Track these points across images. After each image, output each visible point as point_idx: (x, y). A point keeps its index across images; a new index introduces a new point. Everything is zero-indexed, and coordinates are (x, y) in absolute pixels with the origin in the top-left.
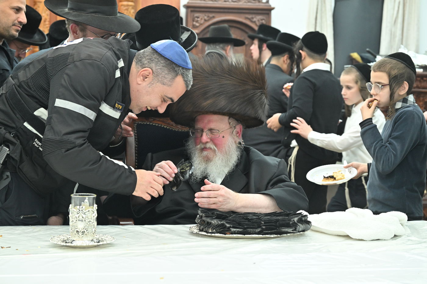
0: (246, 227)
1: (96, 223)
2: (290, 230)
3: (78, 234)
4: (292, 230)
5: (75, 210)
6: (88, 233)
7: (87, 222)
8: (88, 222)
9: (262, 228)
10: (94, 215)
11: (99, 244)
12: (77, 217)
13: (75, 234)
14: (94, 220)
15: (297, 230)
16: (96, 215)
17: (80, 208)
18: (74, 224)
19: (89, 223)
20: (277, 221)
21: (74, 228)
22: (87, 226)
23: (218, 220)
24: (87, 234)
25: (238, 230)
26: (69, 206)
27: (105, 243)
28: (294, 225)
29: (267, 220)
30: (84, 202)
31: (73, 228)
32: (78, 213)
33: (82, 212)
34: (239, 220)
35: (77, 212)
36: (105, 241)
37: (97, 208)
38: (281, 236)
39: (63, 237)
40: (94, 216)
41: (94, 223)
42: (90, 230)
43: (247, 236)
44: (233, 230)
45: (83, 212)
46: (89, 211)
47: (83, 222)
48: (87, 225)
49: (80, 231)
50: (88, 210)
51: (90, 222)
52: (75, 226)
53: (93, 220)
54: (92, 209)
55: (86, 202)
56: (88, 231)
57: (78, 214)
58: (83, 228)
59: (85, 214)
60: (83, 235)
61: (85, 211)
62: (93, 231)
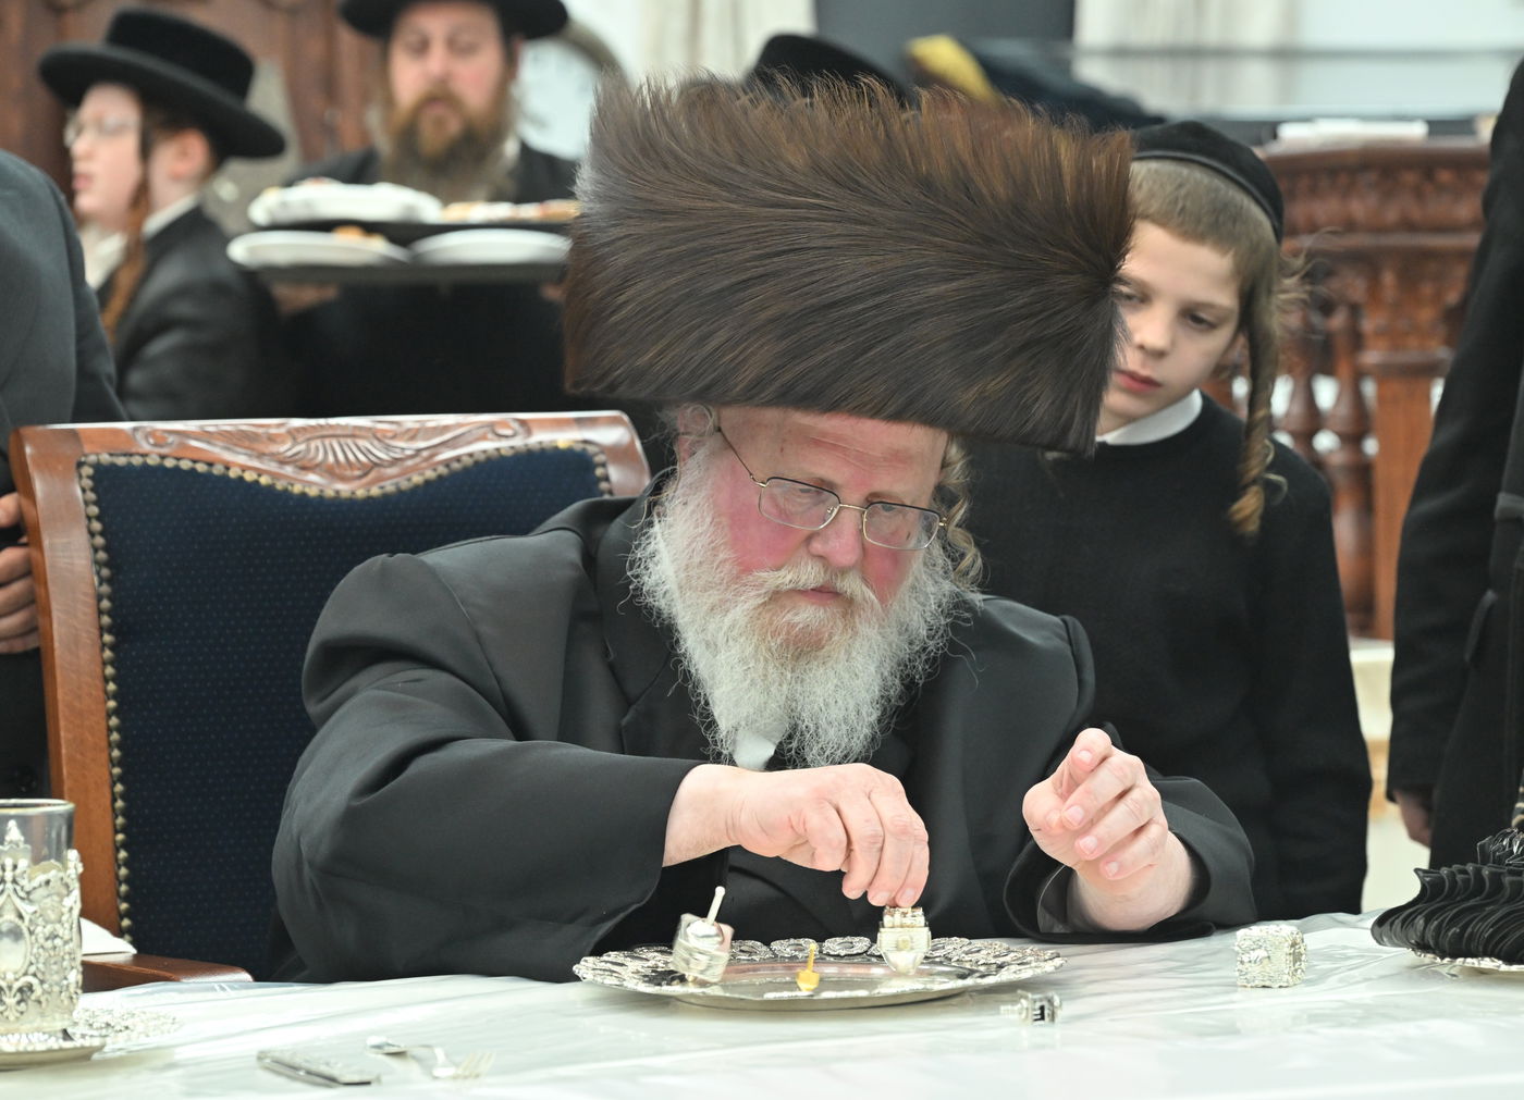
6: (49, 993)
7: (42, 941)
8: (47, 939)
10: (69, 902)
14: (71, 928)
16: (78, 903)
19: (49, 944)
22: (42, 960)
24: (43, 999)
33: (15, 890)
37: (79, 869)
40: (72, 910)
41: (71, 945)
42: (56, 978)
45: (18, 888)
46: (46, 883)
47: (22, 942)
48: (44, 955)
49: (10, 988)
50: (42, 878)
51: (54, 936)
53: (67, 925)
54: (61, 874)
56: (46, 986)
58: (23, 971)
59: (31, 897)
60: (23, 1006)
61: (30, 881)
62: (68, 986)
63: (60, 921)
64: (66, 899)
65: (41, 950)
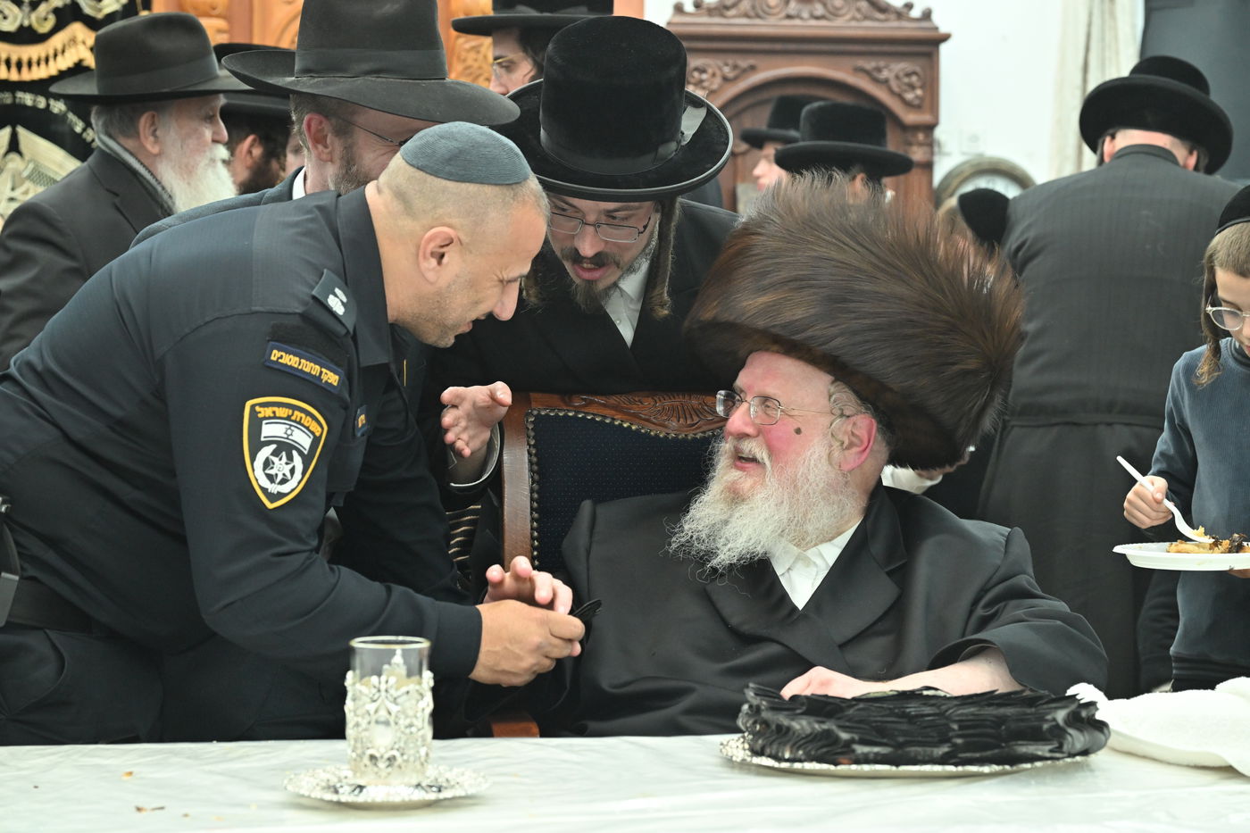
0: (901, 739)
1: (429, 732)
2: (1043, 750)
3: (375, 764)
4: (1051, 751)
5: (364, 689)
6: (407, 762)
7: (403, 729)
8: (406, 727)
9: (955, 745)
10: (422, 704)
11: (442, 796)
12: (372, 712)
13: (366, 766)
15: (1065, 748)
16: (428, 705)
17: (380, 683)
18: (360, 733)
19: (408, 731)
20: (1002, 720)
21: (363, 747)
23: (812, 719)
24: (402, 765)
25: (876, 749)
26: (343, 678)
27: (459, 792)
28: (1057, 734)
29: (971, 718)
30: (389, 663)
31: (359, 745)
32: (375, 698)
33: (387, 697)
34: (879, 719)
35: (371, 696)
36: (457, 786)
37: (432, 683)
38: (1015, 768)
39: (325, 776)
40: (423, 710)
41: (423, 732)
42: (412, 752)
43: (904, 771)
44: (861, 750)
45: (389, 695)
46: (408, 692)
47: (390, 729)
48: (404, 738)
49: (382, 757)
50: (404, 689)
51: (411, 726)
52: (364, 740)
53: (420, 720)
54: (417, 687)
55: (398, 665)
56: (405, 757)
57: (374, 701)
58: (390, 747)
59: (399, 700)
60: (390, 769)
61: (397, 689)
62: (420, 758)
63: (416, 717)
64: (420, 702)
65: (402, 736)
